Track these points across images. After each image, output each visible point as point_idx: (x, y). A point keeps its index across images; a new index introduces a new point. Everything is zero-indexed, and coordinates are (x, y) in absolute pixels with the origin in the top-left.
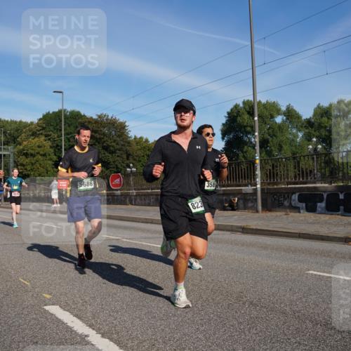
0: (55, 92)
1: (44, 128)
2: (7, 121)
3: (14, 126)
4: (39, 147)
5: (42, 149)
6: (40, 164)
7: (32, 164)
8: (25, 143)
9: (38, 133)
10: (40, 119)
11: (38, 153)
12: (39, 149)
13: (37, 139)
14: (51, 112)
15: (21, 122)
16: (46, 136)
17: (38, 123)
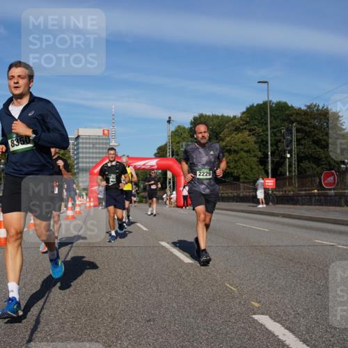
0: (259, 82)
1: (247, 123)
2: (209, 116)
3: (216, 121)
4: (243, 142)
5: (246, 145)
6: (244, 162)
7: (236, 161)
8: (228, 139)
9: (241, 127)
10: (243, 113)
11: (242, 149)
12: (243, 145)
13: (240, 135)
14: (255, 105)
15: (223, 116)
16: (250, 131)
17: (241, 117)
